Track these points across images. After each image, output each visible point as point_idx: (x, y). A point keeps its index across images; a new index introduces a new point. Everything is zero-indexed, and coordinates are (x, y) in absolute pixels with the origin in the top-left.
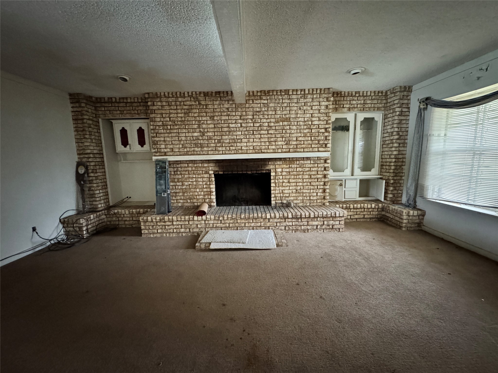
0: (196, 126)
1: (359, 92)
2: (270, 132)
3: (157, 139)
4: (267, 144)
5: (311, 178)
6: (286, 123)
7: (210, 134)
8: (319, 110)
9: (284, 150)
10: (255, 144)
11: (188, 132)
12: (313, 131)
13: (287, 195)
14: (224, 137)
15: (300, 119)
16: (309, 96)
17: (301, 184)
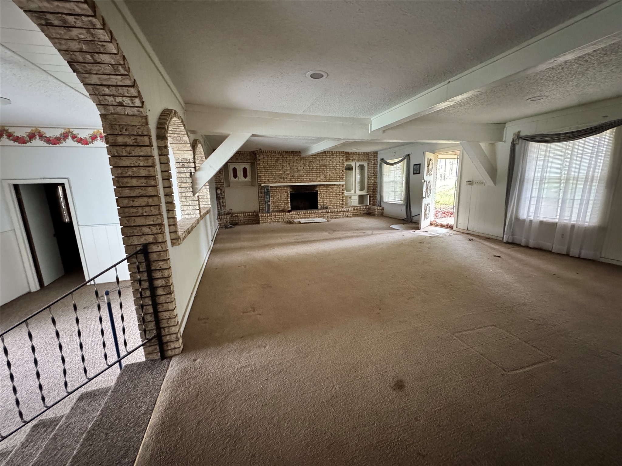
0: (281, 168)
1: (356, 153)
2: (317, 171)
3: (260, 175)
4: (316, 177)
5: (336, 194)
6: (324, 167)
7: (288, 172)
8: (339, 161)
9: (324, 181)
10: (310, 177)
11: (277, 171)
12: (337, 171)
13: (326, 203)
14: (295, 174)
15: (331, 166)
16: (335, 155)
17: (332, 197)
